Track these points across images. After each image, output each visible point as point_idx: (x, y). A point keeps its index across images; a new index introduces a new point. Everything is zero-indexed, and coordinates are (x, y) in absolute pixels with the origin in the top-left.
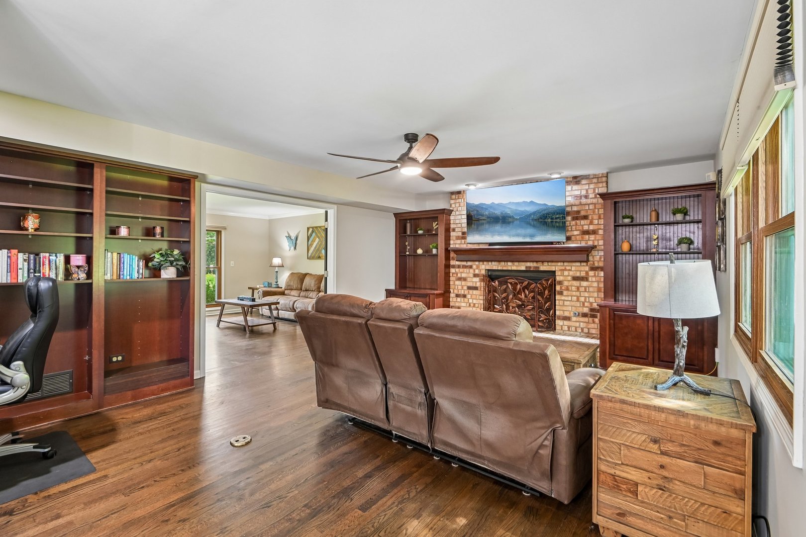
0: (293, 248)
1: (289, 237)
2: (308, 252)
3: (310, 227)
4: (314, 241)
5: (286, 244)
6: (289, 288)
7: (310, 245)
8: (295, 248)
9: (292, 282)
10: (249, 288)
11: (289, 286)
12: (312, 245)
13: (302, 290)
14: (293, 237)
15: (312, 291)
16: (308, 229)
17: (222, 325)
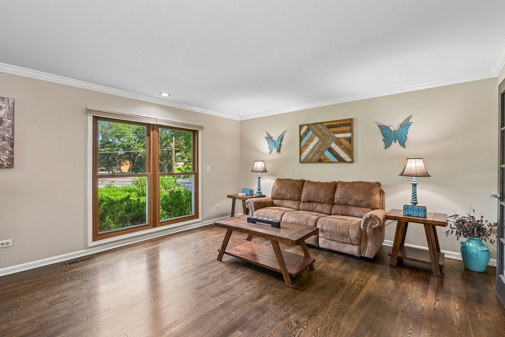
0: (275, 150)
1: (269, 138)
2: (300, 155)
3: (304, 125)
4: (310, 141)
5: (265, 147)
6: (279, 197)
7: (304, 146)
8: (279, 151)
9: (285, 190)
10: (229, 197)
11: (279, 194)
12: (306, 146)
13: (299, 200)
14: (275, 137)
15: (320, 202)
16: (301, 127)
17: (226, 258)
